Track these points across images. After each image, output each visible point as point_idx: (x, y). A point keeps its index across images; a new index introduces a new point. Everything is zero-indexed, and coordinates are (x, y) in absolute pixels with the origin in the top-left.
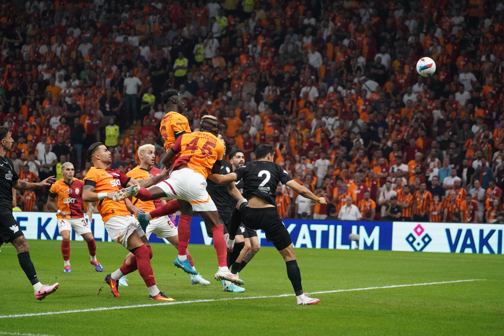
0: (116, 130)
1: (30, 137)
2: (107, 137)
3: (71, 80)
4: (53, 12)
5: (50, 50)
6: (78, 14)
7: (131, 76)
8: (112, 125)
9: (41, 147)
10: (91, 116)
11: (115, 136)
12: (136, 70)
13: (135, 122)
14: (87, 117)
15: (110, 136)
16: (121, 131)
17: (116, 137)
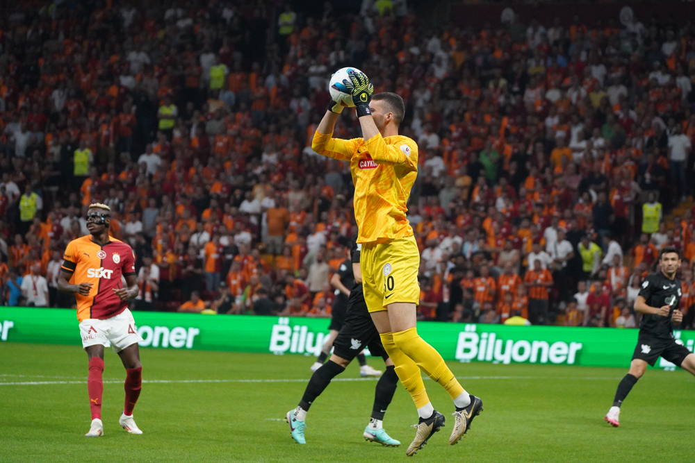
0: (657, 209)
1: (536, 220)
2: (645, 220)
3: (593, 139)
4: (567, 44)
5: (563, 97)
6: (603, 44)
7: (678, 133)
8: (652, 202)
9: (551, 233)
10: (622, 190)
11: (655, 218)
12: (685, 124)
13: (684, 198)
14: (616, 192)
15: (648, 218)
16: (666, 210)
17: (658, 220)
